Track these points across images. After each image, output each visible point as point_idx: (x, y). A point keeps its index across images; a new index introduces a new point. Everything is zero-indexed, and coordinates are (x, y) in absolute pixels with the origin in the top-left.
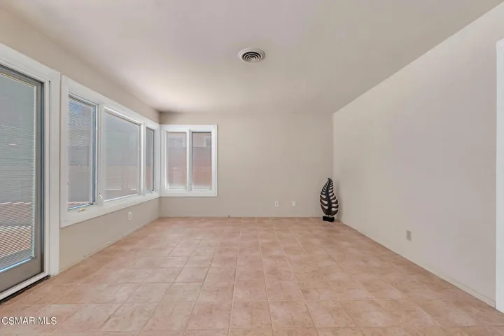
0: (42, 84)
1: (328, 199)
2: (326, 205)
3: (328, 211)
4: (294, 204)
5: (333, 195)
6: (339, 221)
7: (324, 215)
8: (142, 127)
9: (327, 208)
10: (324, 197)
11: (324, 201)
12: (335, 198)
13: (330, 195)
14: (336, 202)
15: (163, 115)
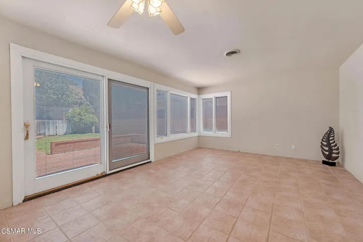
0: (148, 88)
1: (329, 145)
2: (326, 151)
3: (329, 157)
4: (293, 147)
5: (334, 142)
6: (342, 166)
7: (325, 159)
8: (188, 98)
9: (327, 153)
10: (325, 143)
11: (325, 148)
12: (336, 145)
13: (331, 142)
14: (338, 149)
15: (200, 90)
